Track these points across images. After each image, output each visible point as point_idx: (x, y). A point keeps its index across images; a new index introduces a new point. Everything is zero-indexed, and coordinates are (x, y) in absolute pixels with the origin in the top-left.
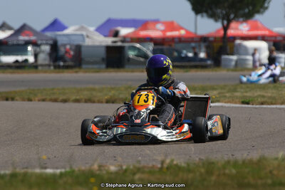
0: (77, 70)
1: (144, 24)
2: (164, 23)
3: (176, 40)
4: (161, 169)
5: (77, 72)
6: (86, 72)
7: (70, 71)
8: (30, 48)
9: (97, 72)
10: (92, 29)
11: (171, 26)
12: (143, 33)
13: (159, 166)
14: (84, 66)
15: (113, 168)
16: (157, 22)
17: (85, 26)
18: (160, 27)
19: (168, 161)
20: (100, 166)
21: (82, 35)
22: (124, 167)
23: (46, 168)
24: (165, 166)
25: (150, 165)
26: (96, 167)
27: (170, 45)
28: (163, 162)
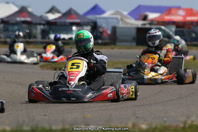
0: (113, 46)
1: (169, 10)
2: (185, 10)
3: (195, 24)
4: (184, 128)
5: (113, 48)
6: (120, 48)
7: (107, 47)
8: (74, 28)
9: (130, 48)
10: (125, 13)
11: (190, 12)
12: (167, 18)
13: (182, 125)
14: (118, 44)
15: (144, 127)
16: (179, 8)
17: (120, 10)
18: (181, 13)
19: (189, 122)
20: (134, 125)
21: (117, 19)
22: (154, 126)
23: (89, 125)
24: (187, 126)
25: (174, 125)
26: (130, 125)
27: (189, 28)
28: (185, 123)
